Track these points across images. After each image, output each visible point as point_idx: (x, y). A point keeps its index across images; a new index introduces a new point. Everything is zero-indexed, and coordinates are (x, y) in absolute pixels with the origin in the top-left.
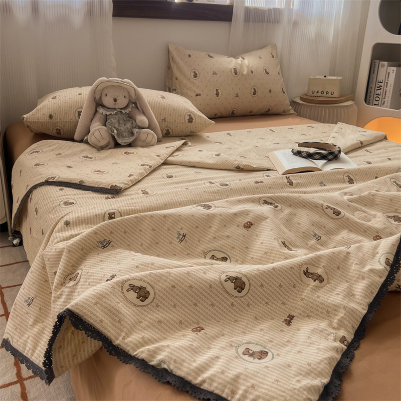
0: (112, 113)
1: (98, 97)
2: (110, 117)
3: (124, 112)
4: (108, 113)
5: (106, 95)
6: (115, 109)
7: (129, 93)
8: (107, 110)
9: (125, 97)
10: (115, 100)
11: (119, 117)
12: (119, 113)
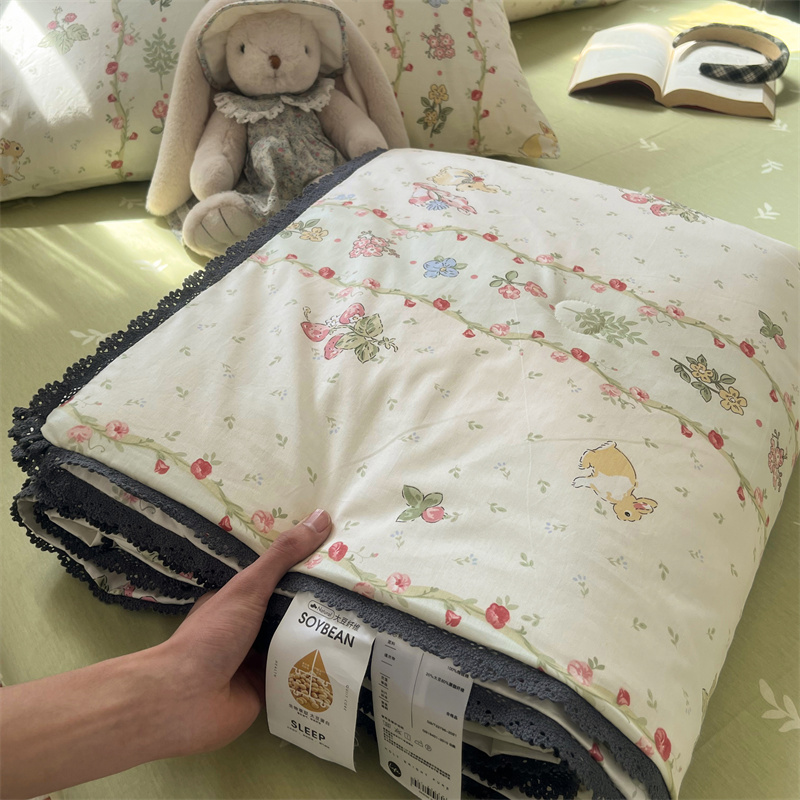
0: (266, 114)
1: (212, 61)
2: (262, 130)
3: (306, 107)
4: (253, 117)
5: (242, 49)
6: (277, 96)
7: (318, 33)
8: (250, 103)
9: (307, 51)
10: (275, 62)
11: (289, 129)
12: (291, 113)
